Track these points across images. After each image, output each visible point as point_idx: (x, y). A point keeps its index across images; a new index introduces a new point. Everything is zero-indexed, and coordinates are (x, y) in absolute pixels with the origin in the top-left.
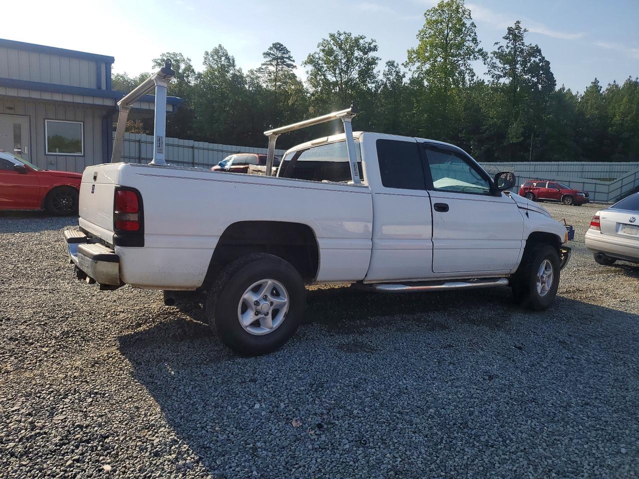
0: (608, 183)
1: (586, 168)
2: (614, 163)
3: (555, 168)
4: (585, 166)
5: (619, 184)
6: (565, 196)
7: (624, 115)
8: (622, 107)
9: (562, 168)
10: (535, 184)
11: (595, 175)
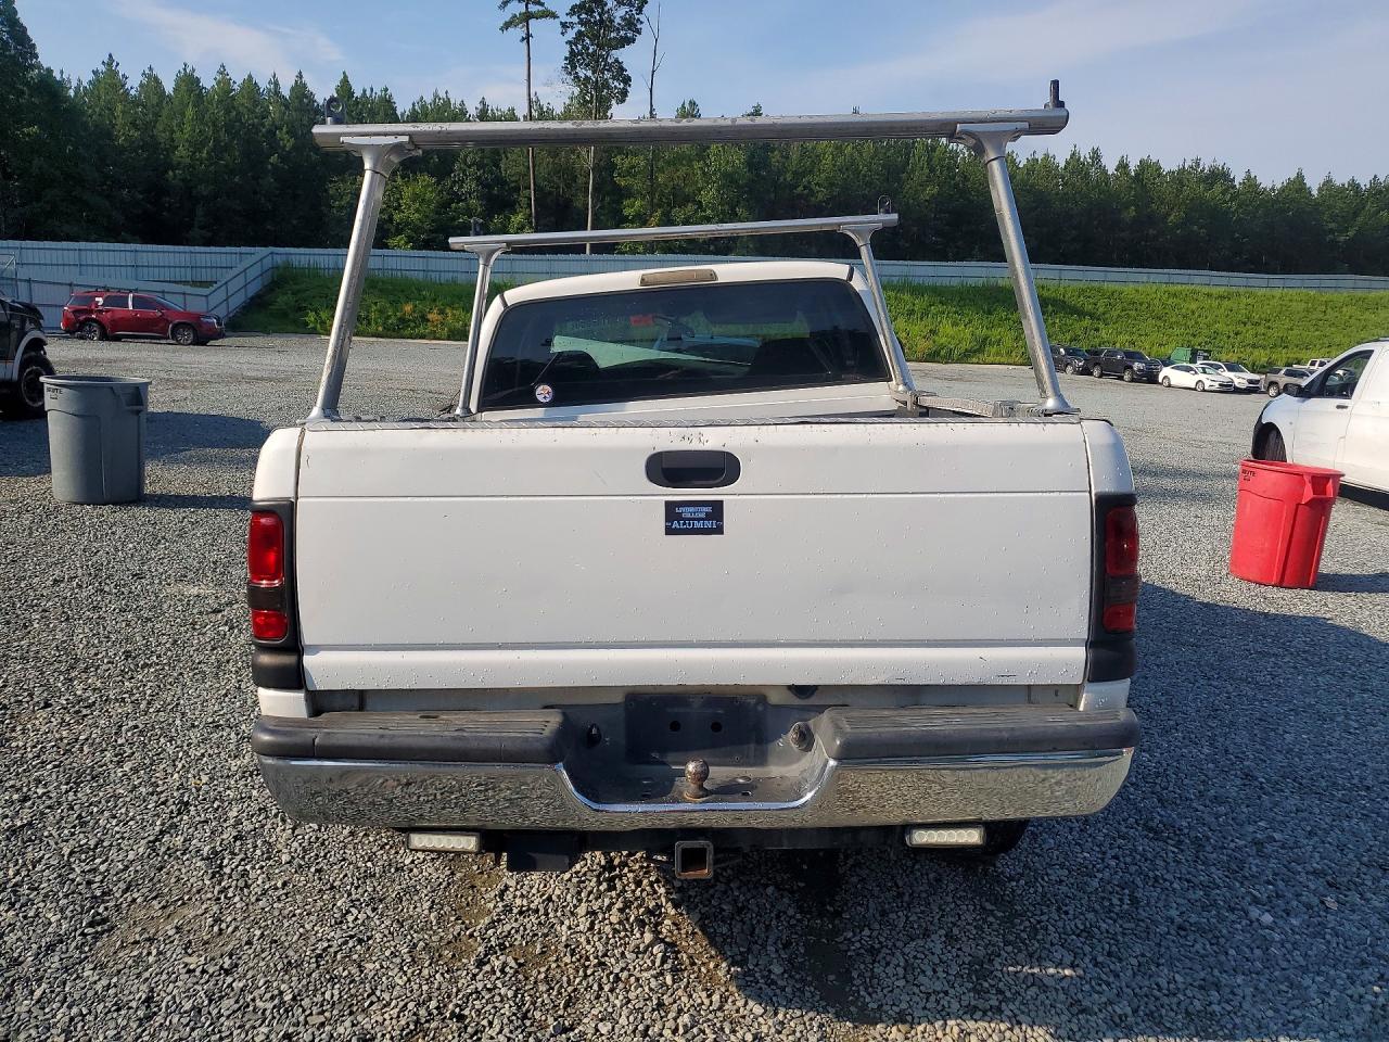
0: (205, 291)
1: (144, 259)
2: (197, 249)
3: (72, 257)
4: (139, 254)
5: (221, 295)
6: (176, 327)
7: (197, 146)
8: (187, 128)
9: (90, 258)
10: (100, 300)
11: (167, 274)
